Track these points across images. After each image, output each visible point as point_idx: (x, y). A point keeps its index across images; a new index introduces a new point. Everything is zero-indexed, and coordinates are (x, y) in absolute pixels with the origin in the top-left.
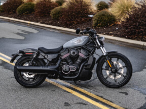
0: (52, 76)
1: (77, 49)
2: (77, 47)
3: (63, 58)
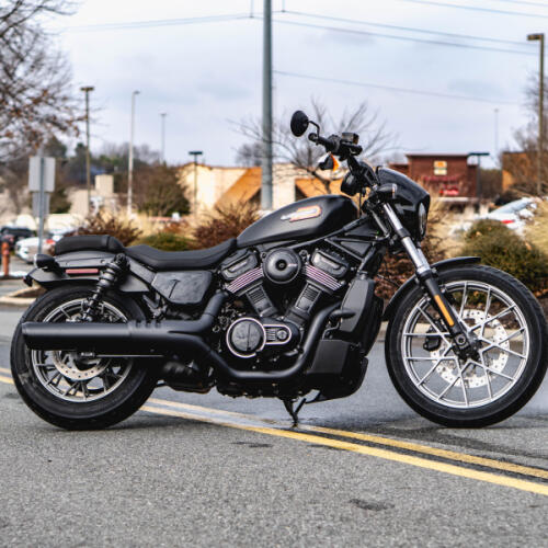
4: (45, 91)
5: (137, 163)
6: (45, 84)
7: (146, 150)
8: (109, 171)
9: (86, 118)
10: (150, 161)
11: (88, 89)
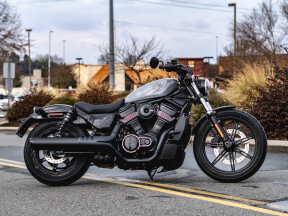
0: (101, 158)
1: (153, 104)
2: (153, 99)
3: (124, 121)
4: (9, 32)
5: (52, 64)
6: (9, 28)
7: (56, 57)
8: (39, 68)
9: (28, 44)
10: (58, 63)
11: (29, 31)
